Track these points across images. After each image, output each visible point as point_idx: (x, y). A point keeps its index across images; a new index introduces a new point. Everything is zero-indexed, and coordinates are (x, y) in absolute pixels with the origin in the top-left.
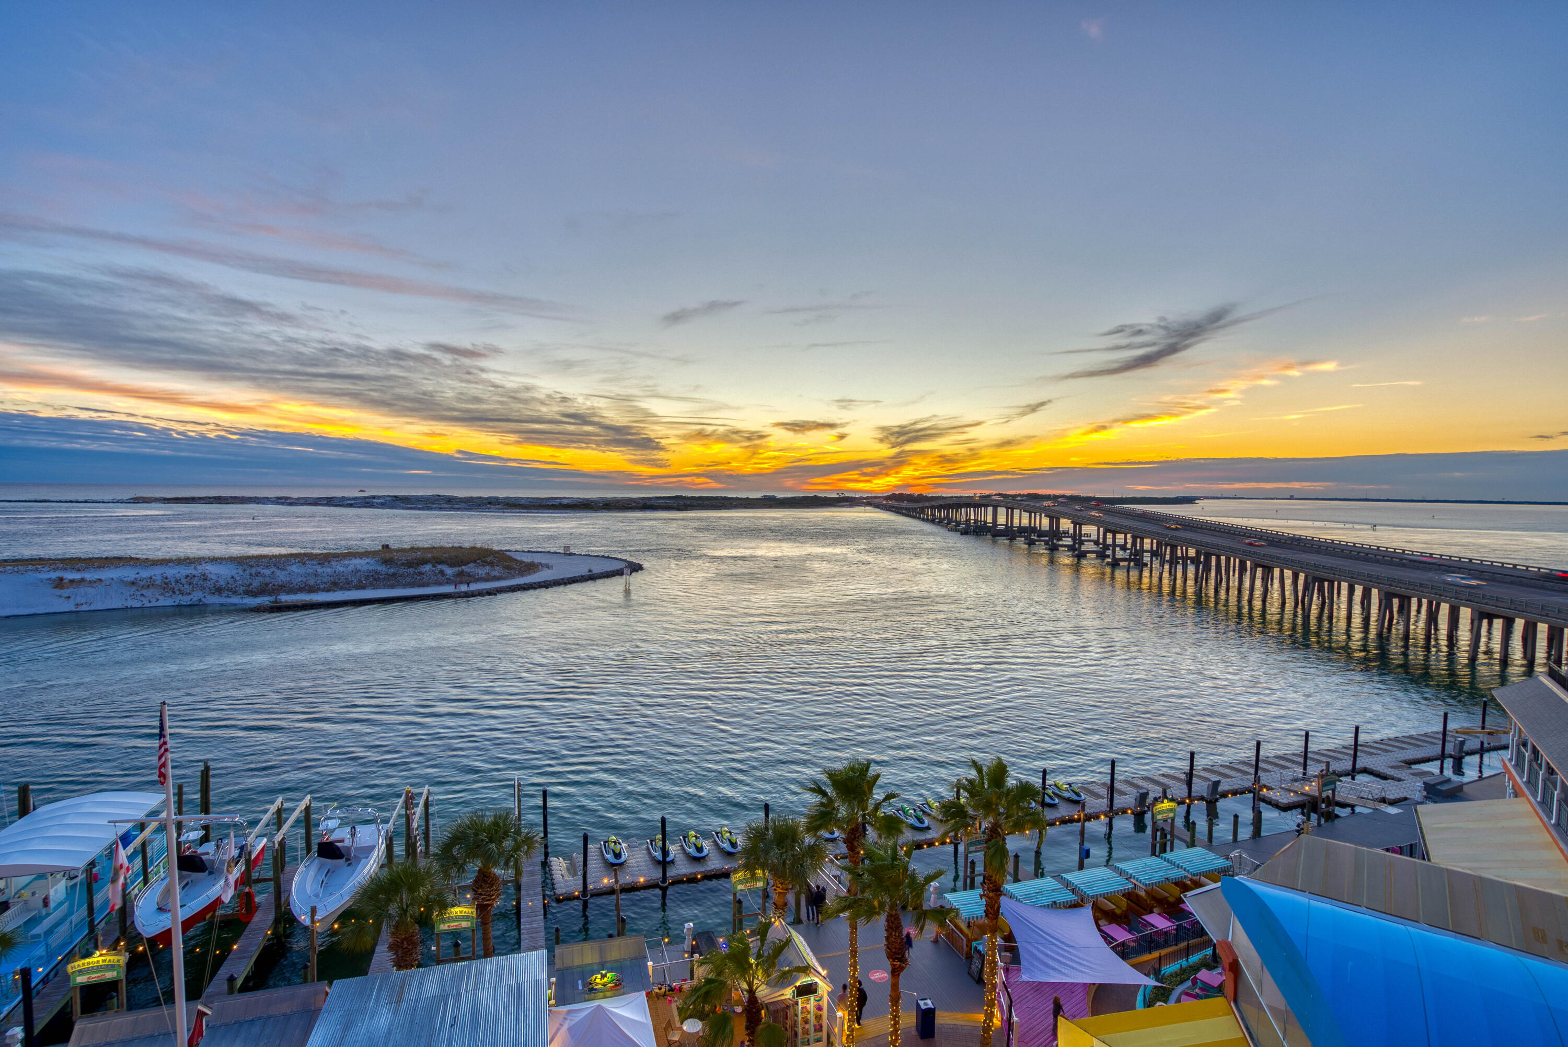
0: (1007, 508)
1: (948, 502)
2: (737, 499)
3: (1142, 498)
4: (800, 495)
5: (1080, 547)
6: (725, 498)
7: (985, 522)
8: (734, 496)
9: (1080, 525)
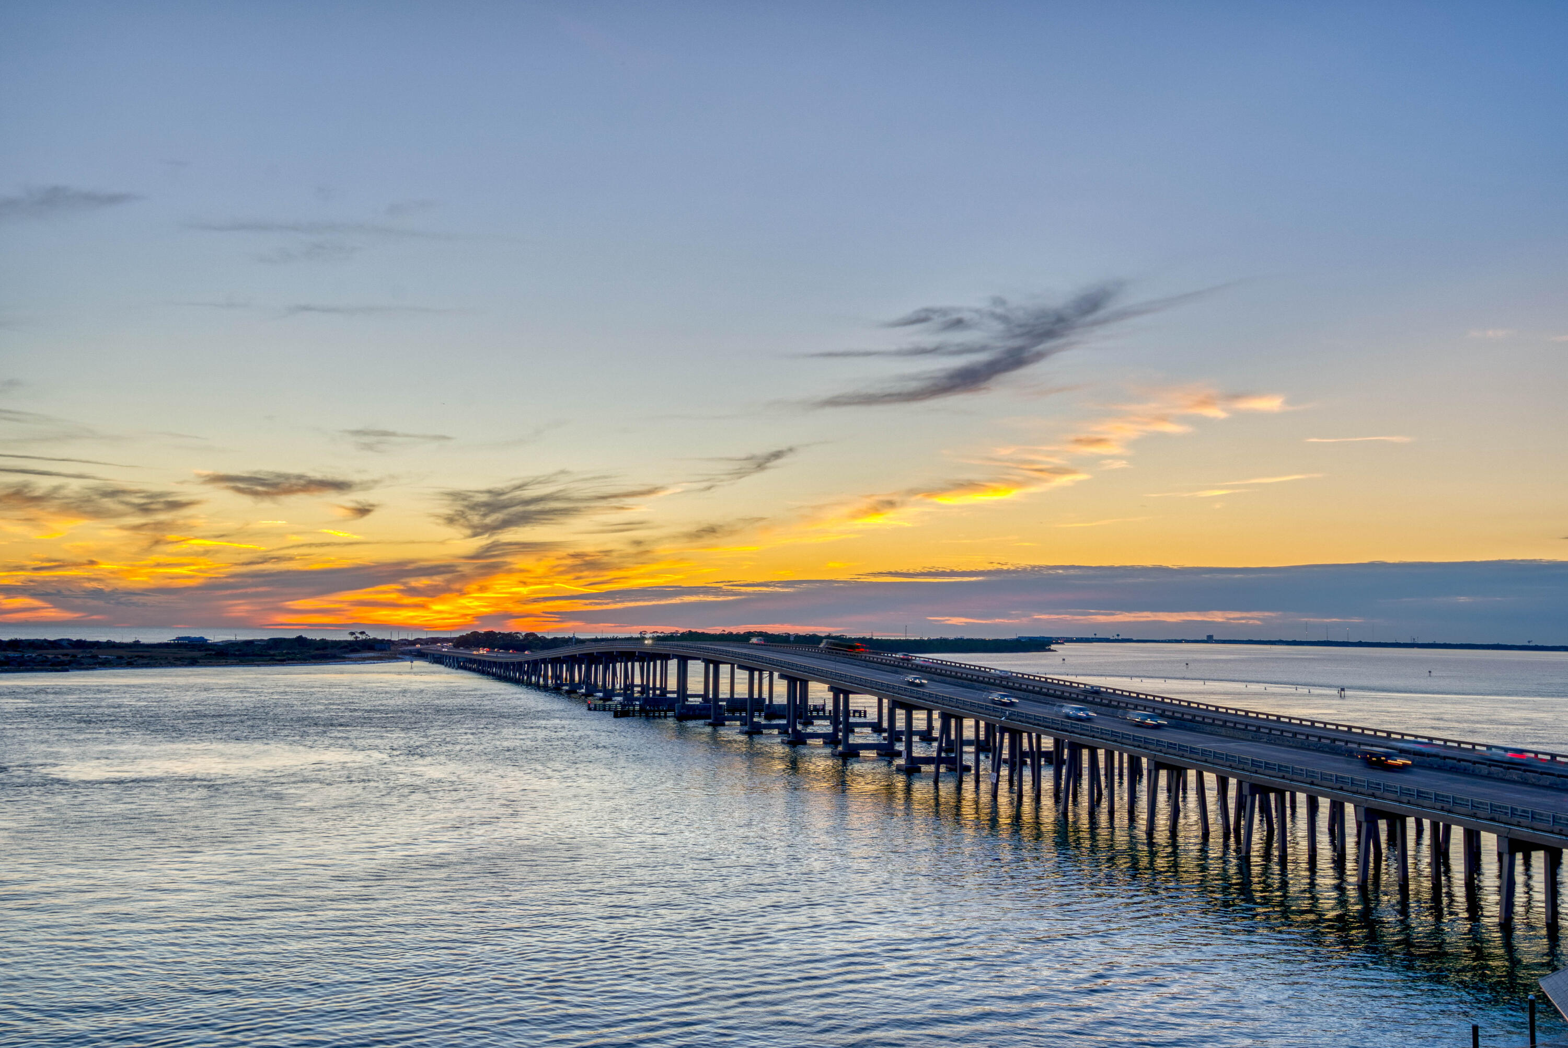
0: (707, 662)
1: (586, 650)
2: (110, 645)
3: (957, 640)
4: (265, 636)
5: (846, 737)
6: (80, 644)
7: (664, 690)
8: (103, 639)
9: (847, 693)
